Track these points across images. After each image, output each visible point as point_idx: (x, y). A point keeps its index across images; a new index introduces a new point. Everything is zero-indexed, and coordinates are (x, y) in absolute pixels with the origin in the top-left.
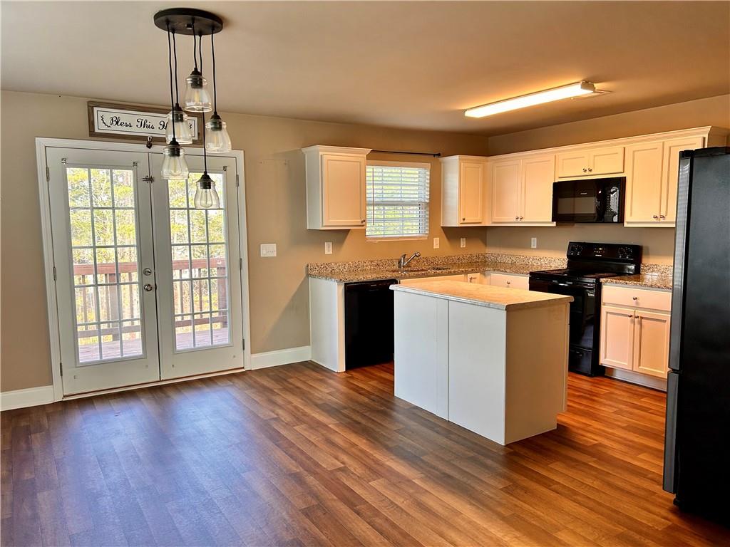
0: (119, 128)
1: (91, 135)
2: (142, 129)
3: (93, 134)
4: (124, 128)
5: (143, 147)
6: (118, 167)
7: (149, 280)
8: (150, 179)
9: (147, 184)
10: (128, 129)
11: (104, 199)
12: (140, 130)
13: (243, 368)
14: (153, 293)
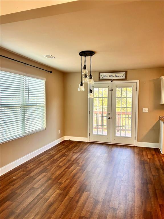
0: (105, 78)
1: (99, 80)
2: (111, 77)
3: (100, 80)
4: (106, 78)
5: (110, 82)
6: (104, 87)
7: (110, 116)
8: (112, 90)
9: (111, 91)
10: (107, 78)
11: (101, 96)
12: (110, 78)
13: (135, 145)
14: (110, 119)
